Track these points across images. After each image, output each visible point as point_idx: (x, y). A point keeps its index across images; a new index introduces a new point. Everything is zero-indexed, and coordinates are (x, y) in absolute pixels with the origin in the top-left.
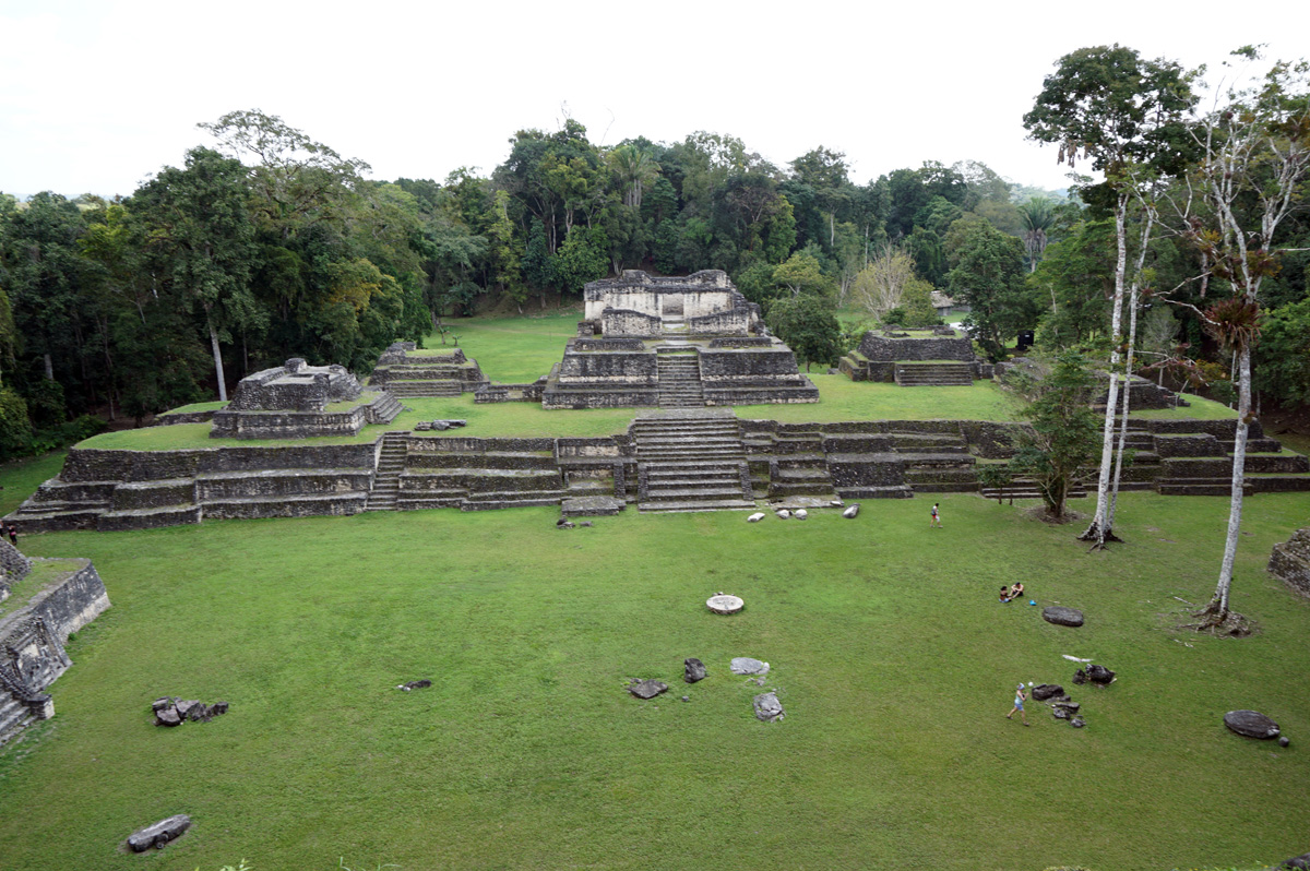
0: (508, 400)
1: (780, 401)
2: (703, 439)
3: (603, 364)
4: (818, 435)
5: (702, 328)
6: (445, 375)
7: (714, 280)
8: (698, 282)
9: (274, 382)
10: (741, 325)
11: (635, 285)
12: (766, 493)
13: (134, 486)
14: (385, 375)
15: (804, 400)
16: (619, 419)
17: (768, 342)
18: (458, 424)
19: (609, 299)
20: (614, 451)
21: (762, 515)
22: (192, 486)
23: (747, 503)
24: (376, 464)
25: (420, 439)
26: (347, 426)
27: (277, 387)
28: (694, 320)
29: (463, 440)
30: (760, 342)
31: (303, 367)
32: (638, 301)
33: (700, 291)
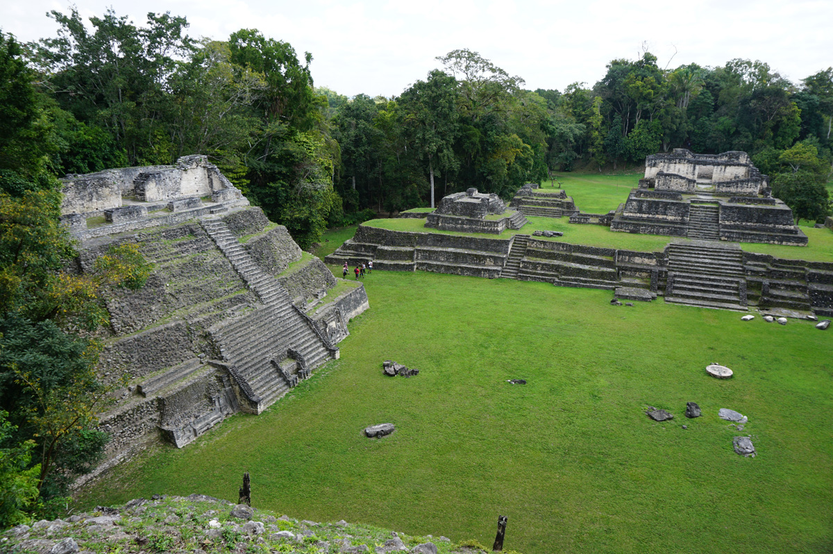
0: (589, 223)
1: (776, 242)
2: (716, 262)
3: (653, 207)
4: (803, 269)
5: (724, 189)
6: (553, 205)
7: (737, 158)
8: (725, 159)
9: (460, 200)
10: (754, 189)
11: (681, 158)
12: (756, 303)
13: (386, 248)
14: (519, 202)
15: (795, 244)
16: (659, 243)
17: (773, 202)
18: (558, 234)
19: (662, 166)
20: (653, 262)
21: (752, 317)
22: (413, 252)
23: (742, 307)
24: (509, 252)
25: (535, 241)
26: (496, 228)
27: (461, 203)
28: (719, 184)
29: (560, 244)
30: (767, 202)
31: (476, 193)
32: (682, 169)
33: (726, 164)
